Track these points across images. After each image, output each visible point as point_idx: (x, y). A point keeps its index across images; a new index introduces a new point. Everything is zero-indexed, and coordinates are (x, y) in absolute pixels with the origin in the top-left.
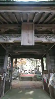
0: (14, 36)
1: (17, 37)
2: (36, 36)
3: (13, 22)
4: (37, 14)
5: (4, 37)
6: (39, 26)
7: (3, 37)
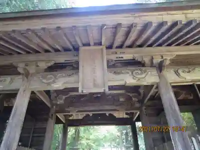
0: (64, 75)
1: (70, 75)
2: (111, 72)
3: (63, 48)
4: (105, 27)
5: (42, 77)
6: (116, 53)
7: (41, 79)
